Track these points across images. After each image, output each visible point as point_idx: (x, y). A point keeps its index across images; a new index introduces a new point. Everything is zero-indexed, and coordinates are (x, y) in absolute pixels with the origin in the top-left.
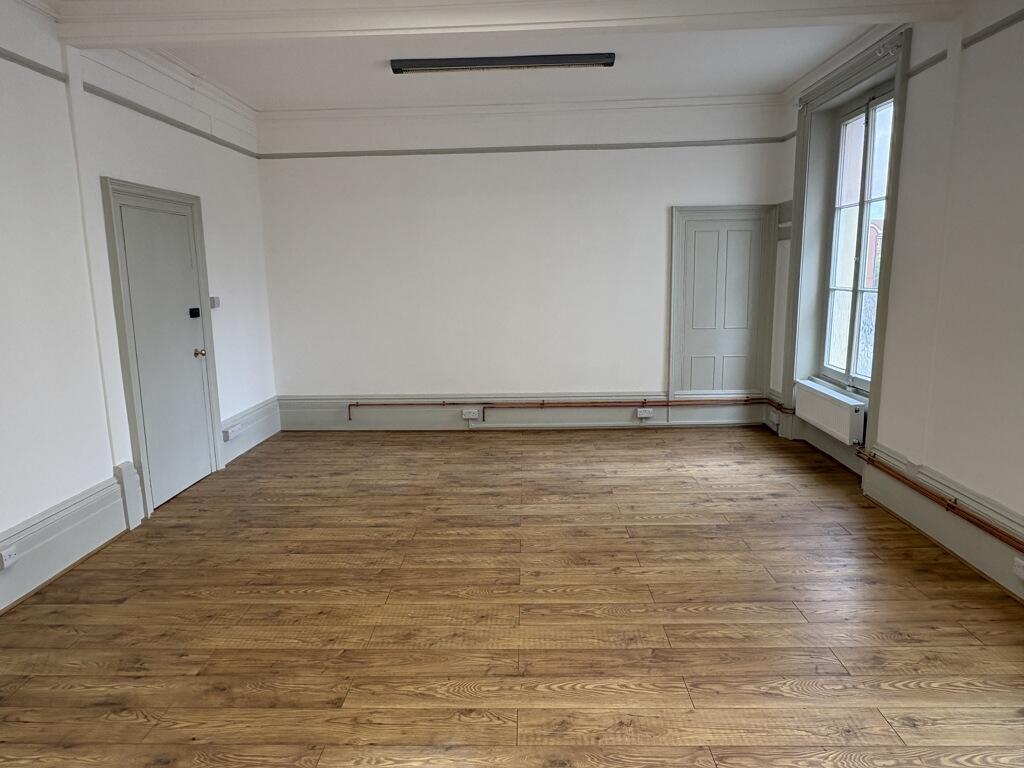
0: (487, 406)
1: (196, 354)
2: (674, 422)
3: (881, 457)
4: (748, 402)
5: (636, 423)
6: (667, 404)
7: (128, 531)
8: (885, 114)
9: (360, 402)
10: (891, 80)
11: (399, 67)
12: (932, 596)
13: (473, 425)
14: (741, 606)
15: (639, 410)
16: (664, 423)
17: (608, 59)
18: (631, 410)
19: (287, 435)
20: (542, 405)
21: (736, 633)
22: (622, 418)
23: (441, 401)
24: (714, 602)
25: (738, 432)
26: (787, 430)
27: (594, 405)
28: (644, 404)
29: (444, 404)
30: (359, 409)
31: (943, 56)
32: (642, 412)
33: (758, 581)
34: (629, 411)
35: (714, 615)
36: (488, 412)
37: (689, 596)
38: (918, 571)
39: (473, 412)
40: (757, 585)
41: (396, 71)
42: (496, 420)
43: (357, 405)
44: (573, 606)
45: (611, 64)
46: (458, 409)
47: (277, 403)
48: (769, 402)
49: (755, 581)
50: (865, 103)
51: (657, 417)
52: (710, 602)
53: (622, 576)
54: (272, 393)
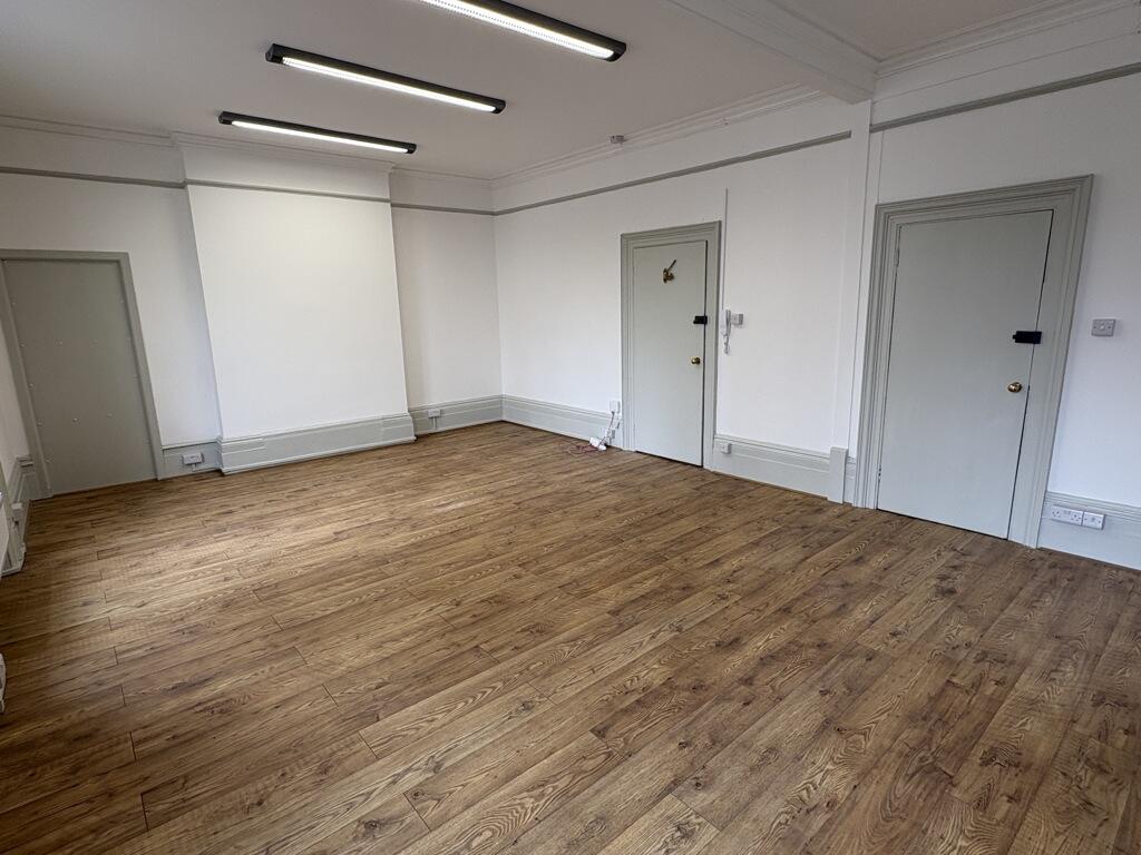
14: (333, 609)
21: (334, 589)
24: (354, 606)
33: (313, 641)
35: (352, 597)
37: (379, 604)
40: (316, 636)
44: (462, 567)
49: (318, 639)
52: (359, 604)
53: (448, 600)
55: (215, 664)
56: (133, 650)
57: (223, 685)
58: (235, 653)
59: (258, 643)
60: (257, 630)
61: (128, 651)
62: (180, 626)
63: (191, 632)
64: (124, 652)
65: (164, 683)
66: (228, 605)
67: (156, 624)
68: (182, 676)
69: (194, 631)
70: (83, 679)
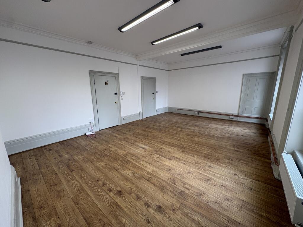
0: (199, 112)
1: (153, 99)
5: (230, 119)
6: (238, 116)
13: (196, 115)
15: (231, 116)
16: (237, 120)
19: (168, 112)
20: (210, 113)
22: (227, 118)
23: (191, 110)
26: (267, 126)
27: (221, 114)
28: (232, 116)
32: (231, 117)
34: (229, 117)
36: (199, 113)
39: (197, 113)
41: (182, 56)
42: (201, 115)
43: (178, 109)
45: (221, 48)
46: (194, 112)
47: (167, 108)
48: (266, 119)
54: (167, 106)
55: (231, 151)
56: (243, 163)
57: (232, 148)
58: (226, 151)
59: (222, 150)
60: (219, 152)
61: (244, 163)
62: (231, 162)
63: (230, 159)
64: (245, 163)
65: (241, 154)
66: (218, 160)
67: (235, 166)
68: (237, 153)
69: (229, 159)
70: (255, 163)
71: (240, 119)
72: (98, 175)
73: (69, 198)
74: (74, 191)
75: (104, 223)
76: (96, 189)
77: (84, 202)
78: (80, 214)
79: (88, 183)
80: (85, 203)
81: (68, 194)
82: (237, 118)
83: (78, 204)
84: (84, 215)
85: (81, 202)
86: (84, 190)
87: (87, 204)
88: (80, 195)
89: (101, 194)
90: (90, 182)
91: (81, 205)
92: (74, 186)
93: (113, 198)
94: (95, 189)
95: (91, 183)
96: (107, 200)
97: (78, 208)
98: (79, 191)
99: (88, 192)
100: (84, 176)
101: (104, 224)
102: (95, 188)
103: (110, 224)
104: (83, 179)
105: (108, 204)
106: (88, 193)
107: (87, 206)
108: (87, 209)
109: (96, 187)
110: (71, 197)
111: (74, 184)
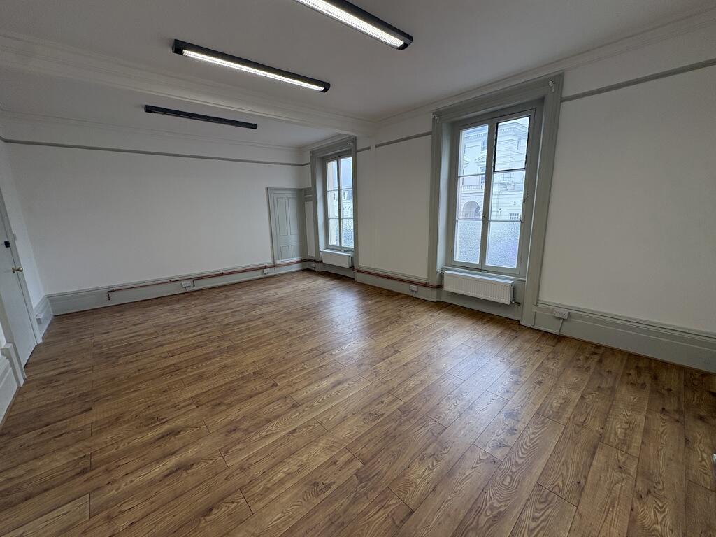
0: (195, 279)
1: (14, 271)
2: (277, 273)
3: (361, 269)
4: (301, 261)
5: (263, 276)
6: (274, 266)
7: (20, 388)
8: (347, 163)
9: (115, 289)
10: (350, 150)
11: (149, 109)
12: (396, 300)
13: (189, 290)
15: (264, 270)
16: (274, 274)
17: (254, 127)
18: (261, 271)
22: (258, 275)
23: (168, 281)
25: (302, 273)
26: (319, 268)
27: (246, 271)
28: (266, 267)
29: (170, 282)
30: (114, 293)
31: (369, 148)
32: (266, 271)
34: (260, 272)
36: (196, 282)
38: (388, 296)
39: (189, 283)
41: (146, 112)
42: (201, 285)
43: (113, 291)
45: (255, 129)
46: (179, 283)
47: (48, 299)
48: (309, 260)
50: (338, 157)
51: (271, 272)
54: (43, 293)
71: (279, 271)
72: (473, 468)
73: (581, 515)
74: (555, 513)
75: (577, 427)
76: (522, 458)
77: (568, 471)
78: (592, 467)
79: (514, 485)
80: (568, 469)
81: (574, 527)
82: (273, 269)
83: (579, 483)
84: (589, 460)
85: (570, 478)
86: (539, 486)
87: (565, 464)
88: (556, 490)
89: (528, 444)
90: (508, 479)
91: (577, 476)
92: (543, 524)
93: (527, 423)
94: (523, 460)
95: (511, 477)
96: (537, 431)
97: (586, 478)
98: (549, 499)
99: (539, 475)
100: (492, 508)
101: (578, 425)
102: (520, 461)
103: (571, 419)
104: (502, 509)
105: (542, 428)
106: (539, 472)
107: (570, 461)
108: (575, 460)
109: (517, 459)
110: (574, 510)
111: (534, 529)
